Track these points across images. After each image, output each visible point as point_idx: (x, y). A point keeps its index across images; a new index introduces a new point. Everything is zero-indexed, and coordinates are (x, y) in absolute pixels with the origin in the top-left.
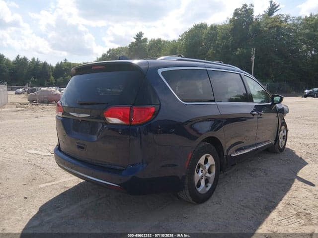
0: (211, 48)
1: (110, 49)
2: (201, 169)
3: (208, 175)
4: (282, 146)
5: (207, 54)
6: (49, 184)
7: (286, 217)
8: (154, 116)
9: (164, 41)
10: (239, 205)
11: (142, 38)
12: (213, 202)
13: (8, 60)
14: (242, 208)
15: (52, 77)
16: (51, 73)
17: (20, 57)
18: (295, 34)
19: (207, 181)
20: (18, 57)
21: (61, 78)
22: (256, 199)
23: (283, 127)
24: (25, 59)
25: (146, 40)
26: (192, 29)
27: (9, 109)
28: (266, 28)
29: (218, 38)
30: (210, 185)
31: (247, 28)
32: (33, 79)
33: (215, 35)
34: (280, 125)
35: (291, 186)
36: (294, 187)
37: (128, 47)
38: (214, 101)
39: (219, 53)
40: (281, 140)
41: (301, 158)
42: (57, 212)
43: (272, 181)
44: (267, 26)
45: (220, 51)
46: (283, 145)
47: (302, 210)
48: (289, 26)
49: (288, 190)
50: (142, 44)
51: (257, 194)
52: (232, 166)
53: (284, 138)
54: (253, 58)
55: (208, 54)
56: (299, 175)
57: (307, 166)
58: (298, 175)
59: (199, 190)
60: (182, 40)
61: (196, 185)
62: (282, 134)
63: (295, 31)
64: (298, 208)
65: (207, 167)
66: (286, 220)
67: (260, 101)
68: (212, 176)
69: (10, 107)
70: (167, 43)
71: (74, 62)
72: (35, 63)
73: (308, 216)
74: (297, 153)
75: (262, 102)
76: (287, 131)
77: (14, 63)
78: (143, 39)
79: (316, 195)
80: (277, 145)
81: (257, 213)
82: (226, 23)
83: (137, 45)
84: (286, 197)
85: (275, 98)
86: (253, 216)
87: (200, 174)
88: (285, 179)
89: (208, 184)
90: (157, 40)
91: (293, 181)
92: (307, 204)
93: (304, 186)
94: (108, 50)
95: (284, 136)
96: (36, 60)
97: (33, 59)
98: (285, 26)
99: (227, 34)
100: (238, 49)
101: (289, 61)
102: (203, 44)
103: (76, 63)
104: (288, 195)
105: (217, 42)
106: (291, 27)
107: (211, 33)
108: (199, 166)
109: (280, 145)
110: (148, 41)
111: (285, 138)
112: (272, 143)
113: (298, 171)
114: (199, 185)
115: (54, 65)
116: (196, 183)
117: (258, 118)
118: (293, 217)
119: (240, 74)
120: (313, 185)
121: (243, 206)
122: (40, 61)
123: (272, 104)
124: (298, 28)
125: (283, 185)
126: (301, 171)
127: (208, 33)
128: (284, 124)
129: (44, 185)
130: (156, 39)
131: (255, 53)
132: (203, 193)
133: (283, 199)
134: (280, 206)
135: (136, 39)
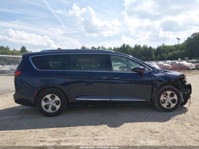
3: (53, 105)
4: (169, 107)
13: (131, 48)
15: (154, 55)
16: (153, 53)
17: (137, 45)
20: (136, 45)
21: (159, 56)
23: (168, 92)
24: (139, 46)
32: (143, 57)
40: (166, 102)
65: (54, 101)
68: (57, 106)
71: (168, 45)
72: (145, 48)
77: (134, 49)
87: (48, 103)
94: (192, 34)
97: (144, 46)
103: (170, 45)
111: (177, 102)
115: (156, 48)
116: (43, 106)
122: (147, 47)
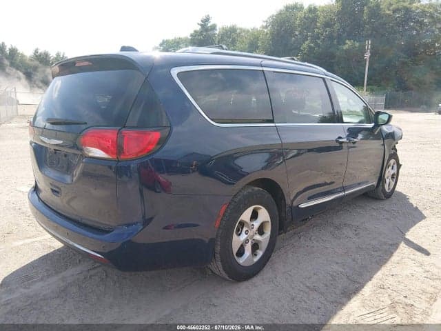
0: (307, 40)
1: (163, 41)
2: (245, 229)
3: (258, 237)
4: (389, 189)
5: (302, 48)
6: (30, 240)
7: (373, 310)
8: (159, 146)
9: (241, 29)
10: (301, 285)
11: (209, 25)
12: (263, 280)
13: (23, 56)
14: (307, 290)
17: (39, 51)
18: (431, 20)
19: (255, 246)
20: (36, 51)
22: (331, 276)
23: (392, 161)
24: (46, 54)
25: (214, 27)
26: (281, 11)
27: (17, 125)
28: (389, 10)
29: (318, 24)
30: (260, 253)
31: (362, 11)
33: (314, 20)
34: (387, 158)
35: (391, 254)
36: (396, 257)
37: (190, 38)
38: (272, 121)
39: (319, 47)
40: (388, 181)
41: (417, 208)
42: (25, 288)
43: (364, 246)
44: (391, 8)
45: (321, 43)
46: (391, 187)
47: (402, 297)
48: (422, 8)
49: (386, 263)
50: (209, 33)
51: (335, 267)
52: (303, 220)
53: (393, 177)
54: (367, 55)
55: (304, 48)
56: (409, 236)
57: (423, 223)
58: (407, 237)
59: (241, 261)
60: (266, 27)
61: (235, 253)
62: (389, 172)
63: (432, 16)
64: (395, 293)
65: (257, 224)
66: (371, 314)
67: (357, 121)
68: (264, 239)
69: (19, 122)
70: (244, 31)
72: (61, 59)
73: (409, 308)
74: (411, 201)
75: (360, 122)
76: (399, 166)
77: (32, 60)
78: (211, 26)
79: (428, 272)
80: (381, 188)
81: (327, 301)
82: (331, 3)
83: (202, 34)
84: (379, 274)
85: (380, 117)
86: (319, 305)
87: (243, 237)
88: (385, 243)
89: (258, 251)
90: (230, 28)
91: (396, 246)
92: (411, 287)
93: (412, 257)
94: (161, 41)
95: (393, 175)
96: (61, 56)
97: (58, 55)
98: (417, 8)
99: (331, 19)
100: (347, 41)
101: (420, 60)
102: (297, 33)
104: (385, 270)
105: (316, 30)
106: (426, 9)
107: (309, 17)
108: (242, 224)
109: (386, 187)
110: (218, 28)
111: (395, 177)
112: (373, 185)
113: (408, 230)
114: (241, 252)
116: (235, 250)
117: (349, 148)
118: (384, 310)
119: (324, 79)
120: (428, 254)
121: (308, 287)
123: (374, 126)
124: (436, 10)
125: (379, 253)
126: (412, 230)
127: (305, 18)
128: (394, 156)
129: (21, 243)
130: (229, 26)
131: (372, 48)
132: (247, 265)
133: (375, 276)
134: (367, 290)
135: (201, 25)
